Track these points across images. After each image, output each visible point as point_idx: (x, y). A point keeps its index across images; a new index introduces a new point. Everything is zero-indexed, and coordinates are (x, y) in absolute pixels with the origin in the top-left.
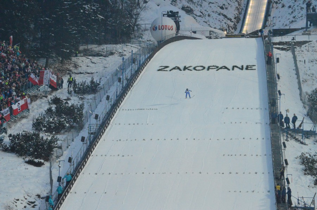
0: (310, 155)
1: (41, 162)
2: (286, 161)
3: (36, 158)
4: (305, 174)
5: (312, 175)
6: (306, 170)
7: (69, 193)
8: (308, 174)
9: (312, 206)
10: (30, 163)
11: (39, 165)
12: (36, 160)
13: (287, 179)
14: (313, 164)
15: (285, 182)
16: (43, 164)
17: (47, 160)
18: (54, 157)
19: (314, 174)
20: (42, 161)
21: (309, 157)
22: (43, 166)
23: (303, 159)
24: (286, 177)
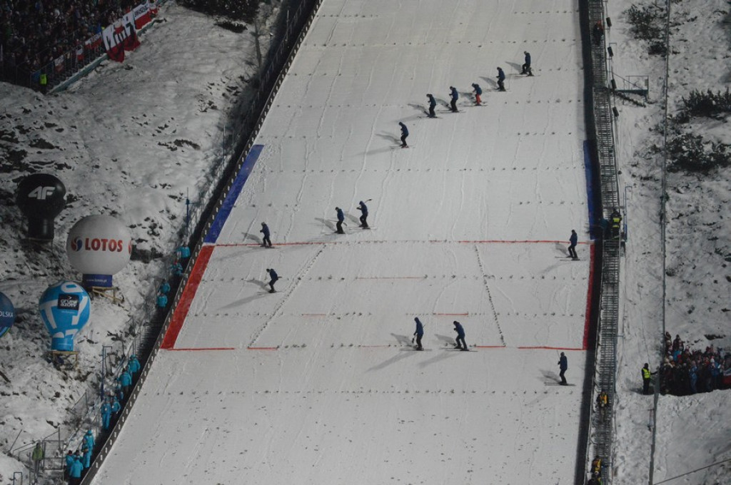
0: (644, 8)
1: (241, 26)
2: (608, 20)
3: (235, 20)
4: (636, 38)
5: (645, 40)
6: (637, 32)
7: (287, 76)
8: (641, 37)
9: (645, 88)
10: (227, 26)
11: (239, 30)
12: (236, 23)
13: (610, 49)
14: (648, 22)
15: (606, 53)
16: (245, 28)
17: (250, 22)
18: (260, 17)
19: (650, 38)
20: (244, 24)
21: (642, 11)
22: (245, 31)
23: (633, 15)
24: (607, 46)
